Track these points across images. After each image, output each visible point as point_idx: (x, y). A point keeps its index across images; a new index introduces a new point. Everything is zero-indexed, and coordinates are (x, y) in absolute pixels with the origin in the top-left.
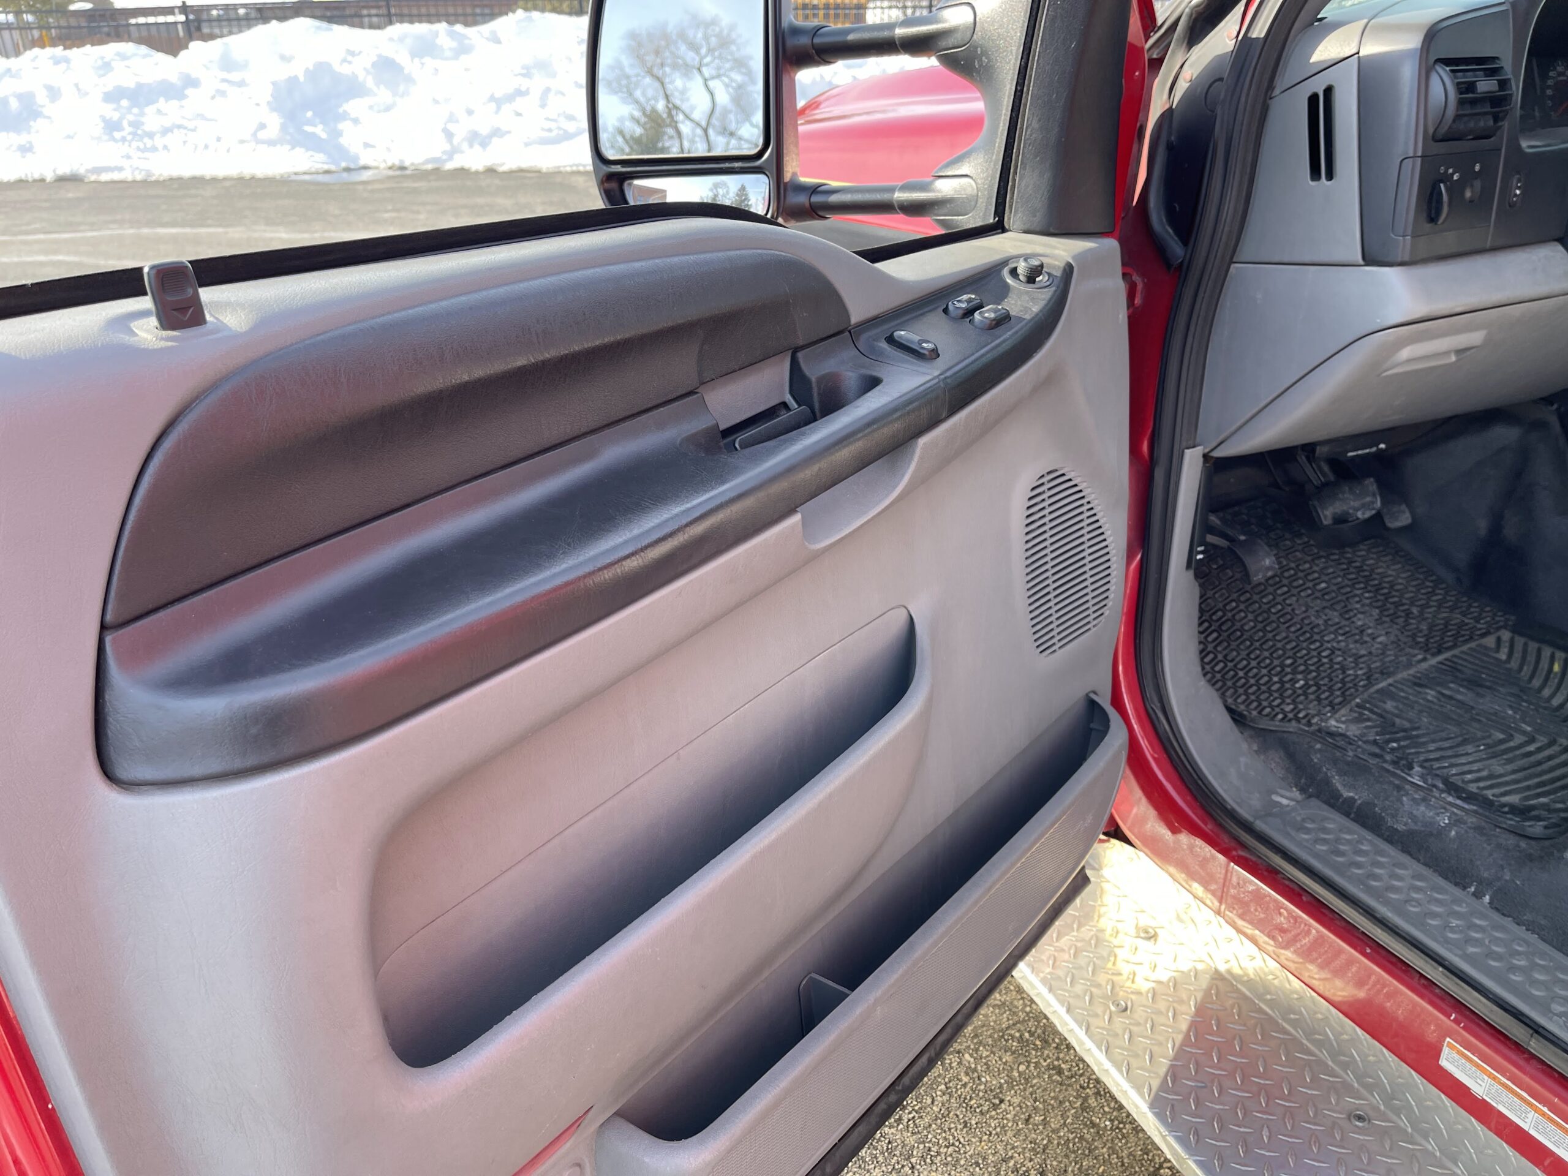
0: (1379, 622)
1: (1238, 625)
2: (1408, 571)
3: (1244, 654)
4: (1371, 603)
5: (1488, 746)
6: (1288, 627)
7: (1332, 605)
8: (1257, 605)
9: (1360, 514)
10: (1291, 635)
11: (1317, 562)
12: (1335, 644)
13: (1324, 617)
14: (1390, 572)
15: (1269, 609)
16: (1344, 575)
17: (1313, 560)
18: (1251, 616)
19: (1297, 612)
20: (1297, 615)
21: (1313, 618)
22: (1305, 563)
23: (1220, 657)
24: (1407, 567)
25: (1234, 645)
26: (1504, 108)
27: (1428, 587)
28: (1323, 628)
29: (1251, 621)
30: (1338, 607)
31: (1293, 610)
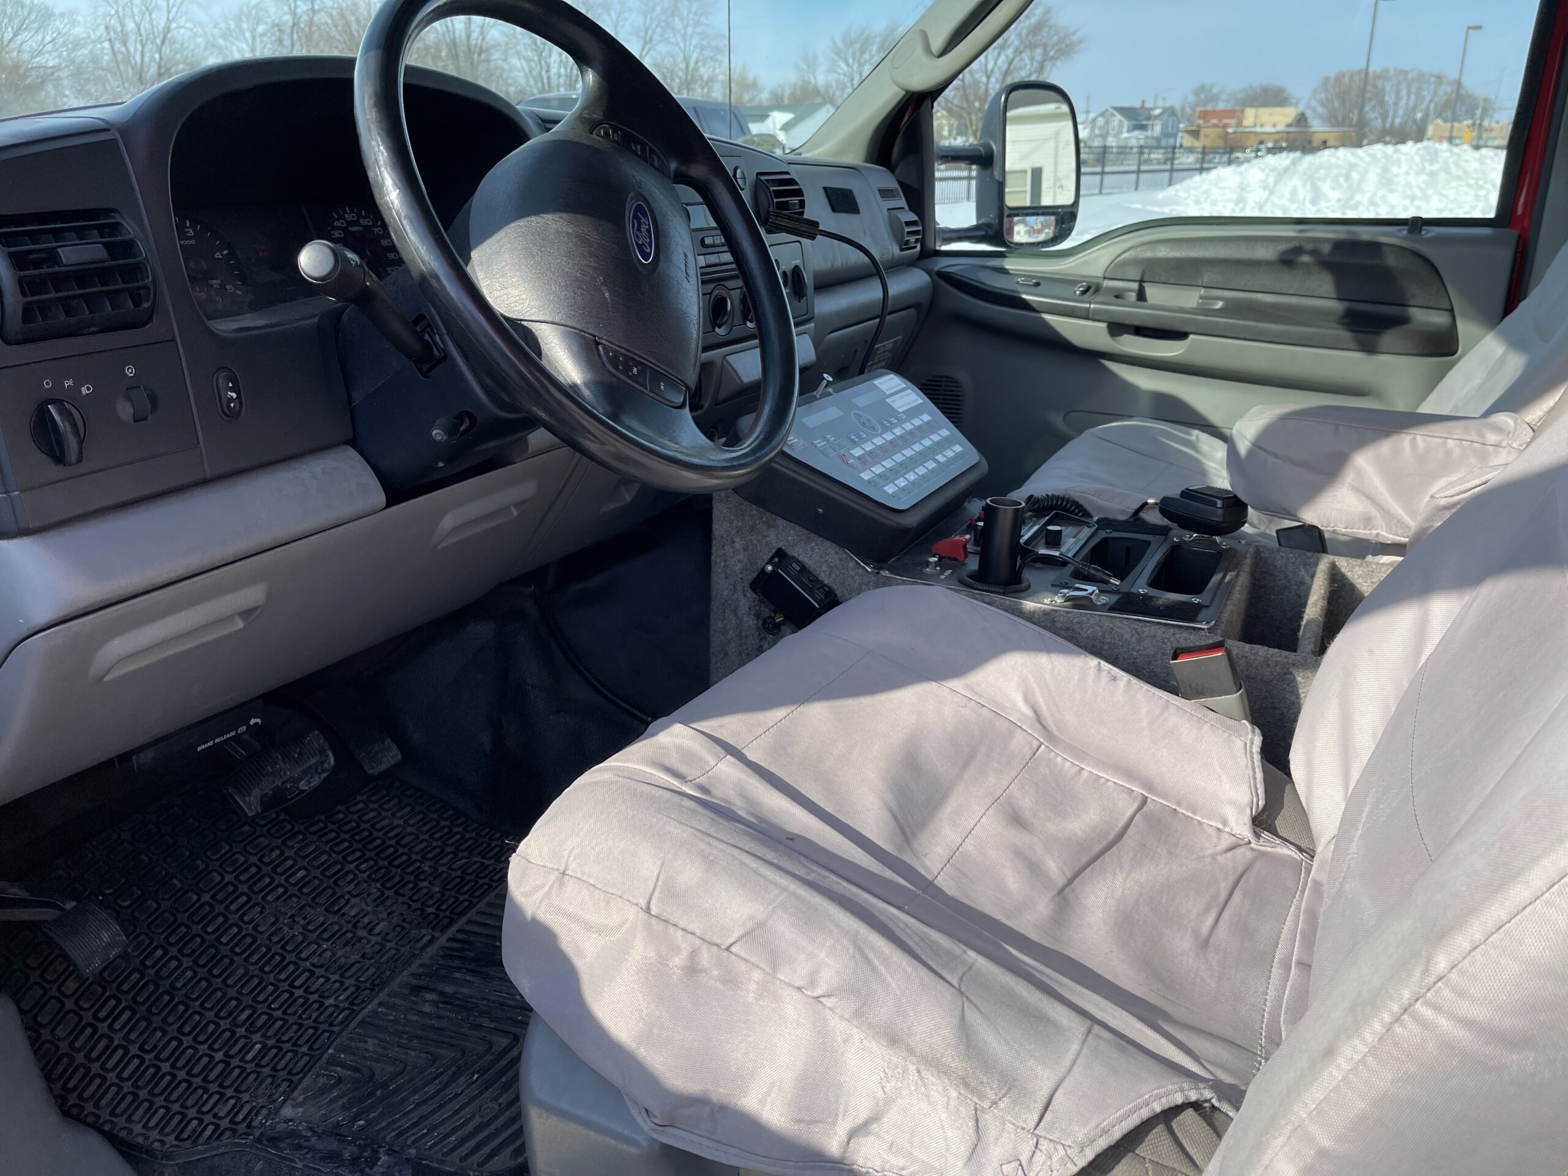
0: (380, 900)
1: (165, 984)
2: (420, 812)
3: (172, 1030)
4: (369, 876)
5: (483, 1071)
6: (246, 959)
7: (313, 899)
8: (199, 940)
9: (303, 785)
10: (252, 968)
11: (290, 844)
12: (315, 960)
13: (302, 922)
14: (396, 822)
15: (218, 939)
16: (331, 848)
17: (284, 843)
18: (187, 962)
19: (261, 929)
20: (261, 933)
21: (286, 929)
22: (272, 850)
23: (134, 1049)
24: (418, 809)
25: (157, 1021)
26: (141, 284)
27: (444, 827)
28: (300, 938)
29: (188, 968)
30: (321, 900)
31: (255, 928)
